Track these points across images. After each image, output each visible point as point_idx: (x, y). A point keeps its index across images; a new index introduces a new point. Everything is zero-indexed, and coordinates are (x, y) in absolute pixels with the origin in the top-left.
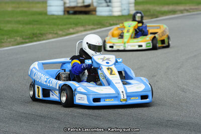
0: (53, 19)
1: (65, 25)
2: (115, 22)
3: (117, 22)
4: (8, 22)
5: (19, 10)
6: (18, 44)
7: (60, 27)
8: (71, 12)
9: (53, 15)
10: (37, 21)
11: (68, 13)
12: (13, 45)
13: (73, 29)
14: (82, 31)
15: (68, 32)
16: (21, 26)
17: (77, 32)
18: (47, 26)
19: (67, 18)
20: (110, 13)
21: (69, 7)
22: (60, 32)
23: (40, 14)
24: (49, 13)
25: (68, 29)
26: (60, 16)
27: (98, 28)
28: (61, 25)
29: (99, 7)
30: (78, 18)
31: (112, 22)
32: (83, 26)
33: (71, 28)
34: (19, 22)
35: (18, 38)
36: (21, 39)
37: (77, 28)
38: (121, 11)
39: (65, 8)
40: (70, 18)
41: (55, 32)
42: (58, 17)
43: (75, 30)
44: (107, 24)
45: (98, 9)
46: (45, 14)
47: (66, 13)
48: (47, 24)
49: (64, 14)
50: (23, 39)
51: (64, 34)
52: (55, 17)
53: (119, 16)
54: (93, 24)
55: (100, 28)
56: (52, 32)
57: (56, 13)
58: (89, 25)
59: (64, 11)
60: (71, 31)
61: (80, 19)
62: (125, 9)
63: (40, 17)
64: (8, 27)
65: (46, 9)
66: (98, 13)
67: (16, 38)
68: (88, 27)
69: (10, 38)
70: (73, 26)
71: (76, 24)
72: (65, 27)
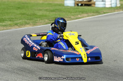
0: (68, 8)
1: (75, 12)
2: (107, 11)
3: (109, 11)
4: (40, 10)
5: (46, 3)
6: (47, 24)
7: (72, 14)
8: (80, 4)
9: (68, 6)
10: (57, 10)
11: (78, 5)
12: (43, 24)
13: (81, 15)
14: (86, 17)
15: (77, 17)
16: (48, 13)
17: (83, 17)
18: (64, 13)
19: (77, 8)
20: (104, 6)
21: (78, 2)
22: (72, 17)
23: (60, 5)
24: (65, 5)
25: (77, 15)
26: (72, 7)
27: (96, 15)
28: (73, 12)
29: (97, 1)
30: (83, 8)
31: (105, 12)
32: (87, 13)
33: (79, 14)
34: (47, 10)
35: (46, 20)
36: (48, 20)
37: (83, 15)
38: (111, 4)
39: (75, 2)
40: (79, 8)
41: (69, 17)
42: (71, 7)
43: (81, 16)
44: (102, 13)
45: (96, 3)
46: (63, 5)
47: (76, 5)
48: (64, 12)
49: (75, 6)
50: (49, 21)
51: (75, 18)
52: (69, 7)
53: (110, 8)
54: (94, 12)
55: (98, 15)
56: (67, 17)
57: (70, 5)
58: (90, 13)
59: (75, 4)
60: (79, 16)
61: (85, 9)
62: (113, 3)
63: (60, 7)
64: (40, 13)
65: (64, 3)
66: (96, 6)
67: (45, 20)
68: (90, 14)
69: (41, 20)
70: (81, 13)
71: (83, 12)
72: (75, 14)
